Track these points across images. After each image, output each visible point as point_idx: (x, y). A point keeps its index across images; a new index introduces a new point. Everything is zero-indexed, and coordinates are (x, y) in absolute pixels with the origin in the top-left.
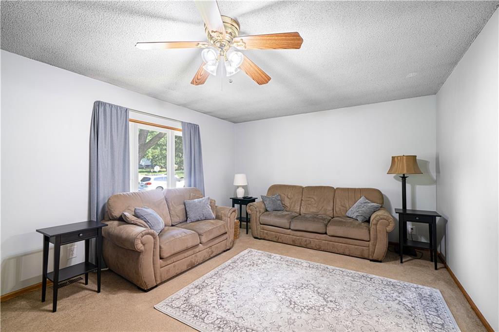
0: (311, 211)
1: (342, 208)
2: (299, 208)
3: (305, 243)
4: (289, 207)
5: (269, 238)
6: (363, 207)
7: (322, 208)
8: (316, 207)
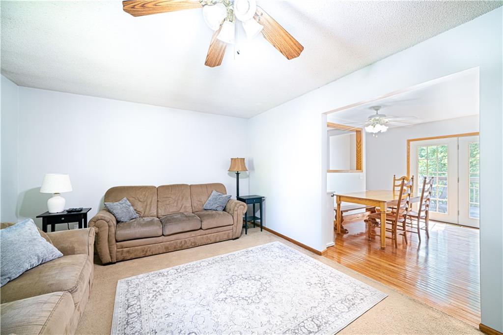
0: (171, 211)
1: (199, 203)
2: (156, 211)
3: (181, 245)
4: (143, 212)
5: (132, 256)
6: (219, 199)
7: (182, 206)
8: (176, 206)
